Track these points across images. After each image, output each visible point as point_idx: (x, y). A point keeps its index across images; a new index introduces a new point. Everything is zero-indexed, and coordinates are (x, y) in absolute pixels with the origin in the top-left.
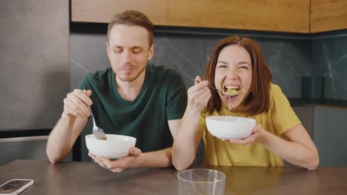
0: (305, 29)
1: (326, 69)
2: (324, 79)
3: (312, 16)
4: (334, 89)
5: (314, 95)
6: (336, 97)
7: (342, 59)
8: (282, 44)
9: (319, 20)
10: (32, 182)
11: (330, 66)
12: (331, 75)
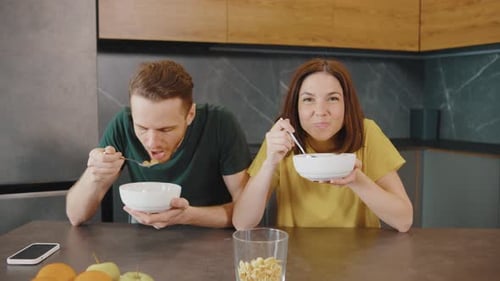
0: (412, 46)
1: (442, 99)
2: (439, 113)
3: (422, 28)
4: (453, 126)
5: (426, 134)
6: (455, 137)
7: (463, 86)
8: (383, 65)
9: (431, 34)
10: (58, 247)
11: (447, 96)
12: (449, 107)
